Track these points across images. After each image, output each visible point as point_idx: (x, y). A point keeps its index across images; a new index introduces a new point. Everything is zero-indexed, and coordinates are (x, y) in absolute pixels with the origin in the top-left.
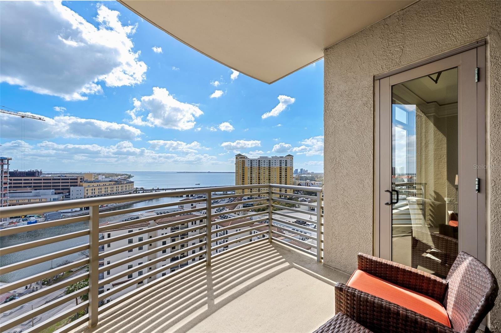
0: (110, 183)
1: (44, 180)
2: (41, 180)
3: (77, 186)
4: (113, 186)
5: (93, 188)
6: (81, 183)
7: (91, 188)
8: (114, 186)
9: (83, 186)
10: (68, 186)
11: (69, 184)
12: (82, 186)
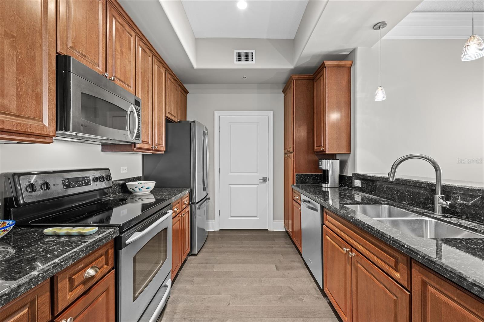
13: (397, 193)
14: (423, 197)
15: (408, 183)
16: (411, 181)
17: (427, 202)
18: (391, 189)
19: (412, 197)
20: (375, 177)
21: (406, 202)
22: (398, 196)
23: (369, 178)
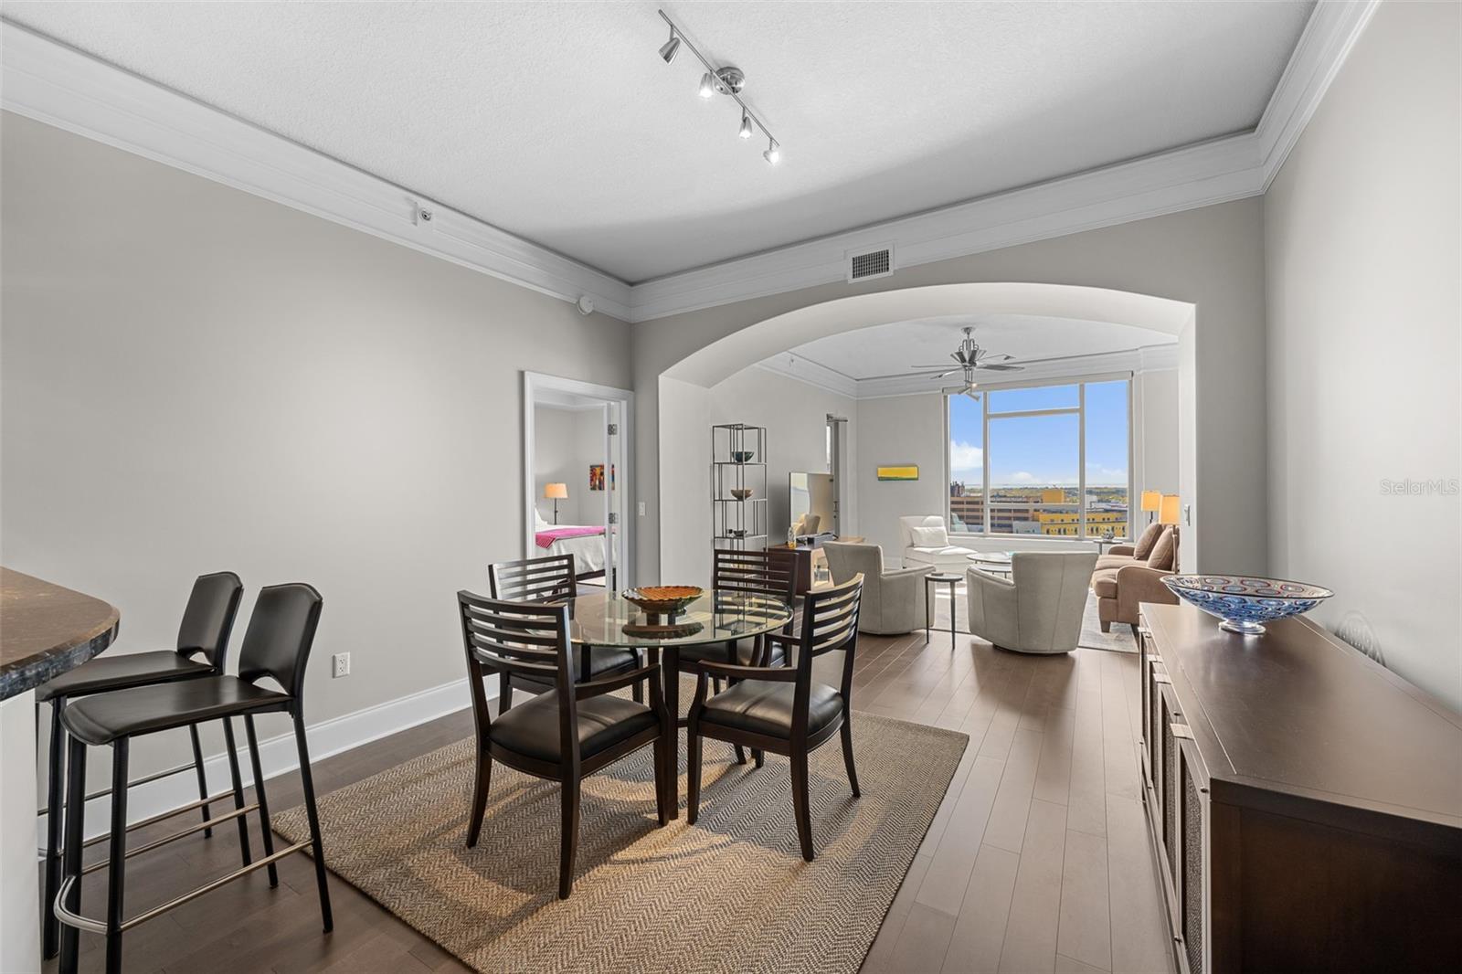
0: (1106, 515)
1: (968, 503)
2: (962, 503)
3: (1026, 519)
4: (1113, 524)
5: (1062, 527)
6: (1035, 513)
7: (1057, 527)
8: (1116, 525)
9: (1041, 521)
10: (1009, 518)
11: (1012, 514)
12: (1038, 521)
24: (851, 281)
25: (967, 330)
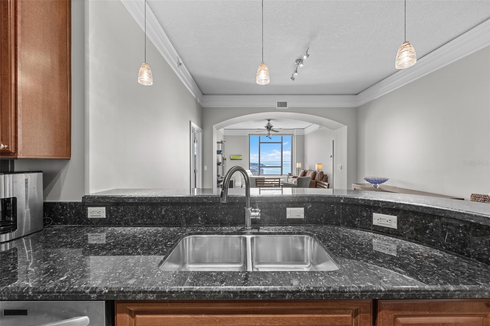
13: (185, 215)
14: (222, 212)
15: (205, 200)
16: (209, 197)
17: (226, 218)
18: (174, 212)
19: (207, 216)
20: (145, 198)
21: (199, 223)
22: (186, 218)
23: (131, 201)
24: (277, 108)
25: (269, 120)
